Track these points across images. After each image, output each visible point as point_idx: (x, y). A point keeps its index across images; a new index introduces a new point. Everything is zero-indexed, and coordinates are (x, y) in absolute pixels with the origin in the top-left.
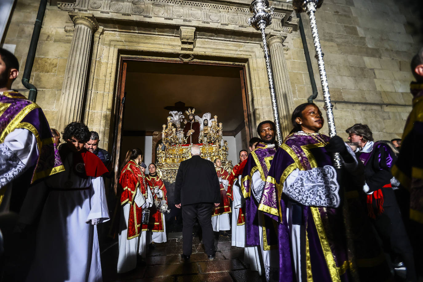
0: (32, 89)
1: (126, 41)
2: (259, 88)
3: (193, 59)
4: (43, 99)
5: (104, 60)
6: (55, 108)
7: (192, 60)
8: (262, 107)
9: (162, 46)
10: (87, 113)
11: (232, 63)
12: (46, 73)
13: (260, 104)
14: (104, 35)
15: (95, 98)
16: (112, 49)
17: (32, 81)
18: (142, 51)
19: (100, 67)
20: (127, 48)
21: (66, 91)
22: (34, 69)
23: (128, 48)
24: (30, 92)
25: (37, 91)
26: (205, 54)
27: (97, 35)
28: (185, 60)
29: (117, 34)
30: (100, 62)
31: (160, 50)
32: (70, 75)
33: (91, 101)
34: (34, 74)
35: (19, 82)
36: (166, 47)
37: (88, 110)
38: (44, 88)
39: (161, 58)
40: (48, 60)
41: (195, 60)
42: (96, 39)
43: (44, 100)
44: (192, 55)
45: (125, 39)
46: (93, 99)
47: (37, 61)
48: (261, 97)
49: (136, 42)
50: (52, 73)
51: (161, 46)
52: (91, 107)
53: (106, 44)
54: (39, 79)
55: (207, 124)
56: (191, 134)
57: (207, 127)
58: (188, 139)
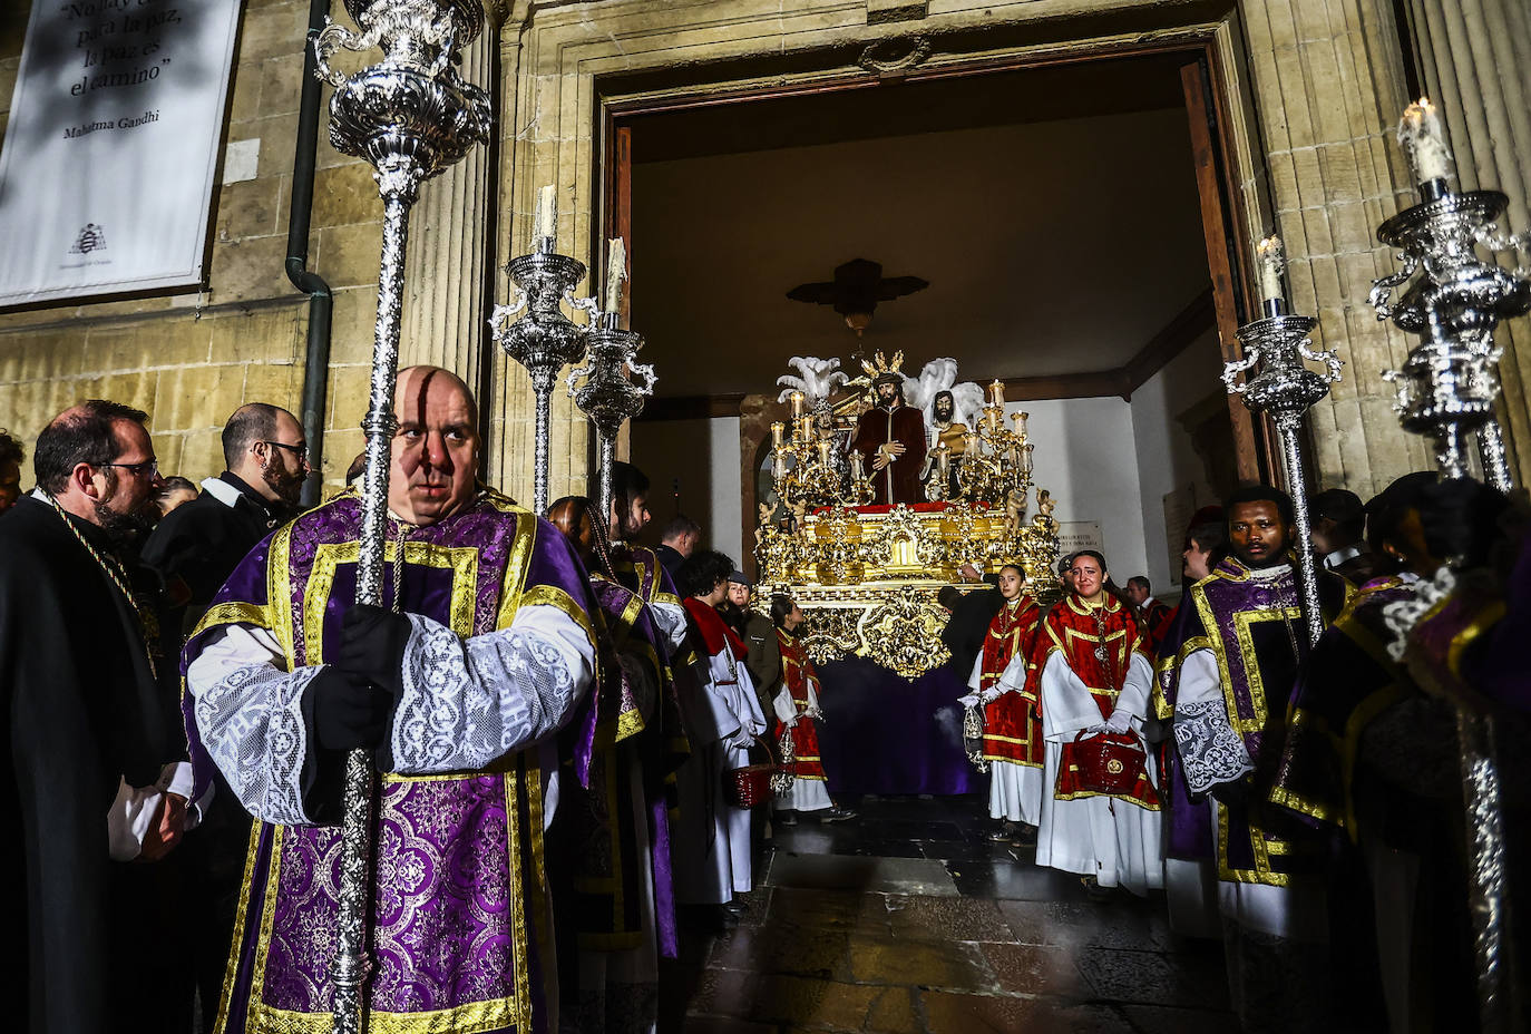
0: (318, 294)
1: (620, 36)
2: (1311, 148)
3: (928, 55)
4: (352, 324)
5: (542, 137)
7: (920, 61)
8: (1335, 251)
9: (781, 25)
11: (1133, 37)
12: (353, 226)
13: (1324, 239)
14: (536, 28)
16: (570, 79)
17: (315, 264)
18: (693, 64)
19: (530, 165)
20: (628, 63)
21: (423, 287)
22: (315, 216)
23: (634, 62)
24: (313, 300)
25: (330, 293)
26: (987, 18)
27: (510, 35)
28: (887, 69)
29: (585, 14)
30: (528, 144)
31: (771, 45)
32: (432, 218)
34: (317, 233)
35: (279, 272)
36: (795, 23)
38: (352, 281)
39: (773, 78)
40: (356, 172)
41: (939, 59)
42: (509, 52)
43: (356, 327)
44: (923, 36)
45: (616, 26)
47: (323, 186)
48: (1329, 196)
49: (661, 30)
50: (371, 223)
51: (770, 26)
53: (545, 65)
54: (333, 251)
55: (951, 412)
56: (891, 462)
57: (955, 427)
58: (879, 482)
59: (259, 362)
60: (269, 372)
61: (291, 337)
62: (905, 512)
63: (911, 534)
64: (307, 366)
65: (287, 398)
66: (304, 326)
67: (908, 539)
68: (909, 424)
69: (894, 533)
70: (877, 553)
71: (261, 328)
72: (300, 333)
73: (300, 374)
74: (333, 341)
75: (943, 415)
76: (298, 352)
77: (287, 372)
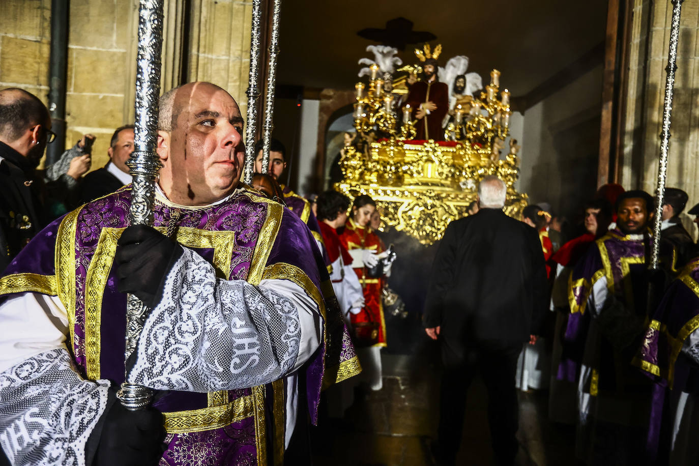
4: (86, 18)
6: (117, 43)
10: (194, 59)
15: (210, 19)
33: (203, 28)
37: (196, 53)
43: (89, 21)
46: (206, 21)
52: (202, 43)
55: (463, 88)
56: (427, 115)
57: (467, 97)
58: (419, 126)
59: (11, 35)
60: (22, 44)
61: (37, 21)
62: (433, 145)
63: (436, 159)
64: (51, 44)
65: (36, 66)
66: (48, 14)
67: (432, 162)
68: (439, 92)
69: (425, 158)
70: (414, 169)
71: (12, 8)
72: (43, 18)
73: (46, 50)
74: (72, 29)
75: (459, 90)
76: (43, 33)
77: (35, 47)
